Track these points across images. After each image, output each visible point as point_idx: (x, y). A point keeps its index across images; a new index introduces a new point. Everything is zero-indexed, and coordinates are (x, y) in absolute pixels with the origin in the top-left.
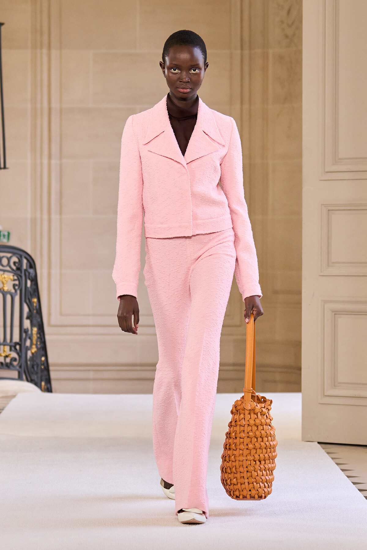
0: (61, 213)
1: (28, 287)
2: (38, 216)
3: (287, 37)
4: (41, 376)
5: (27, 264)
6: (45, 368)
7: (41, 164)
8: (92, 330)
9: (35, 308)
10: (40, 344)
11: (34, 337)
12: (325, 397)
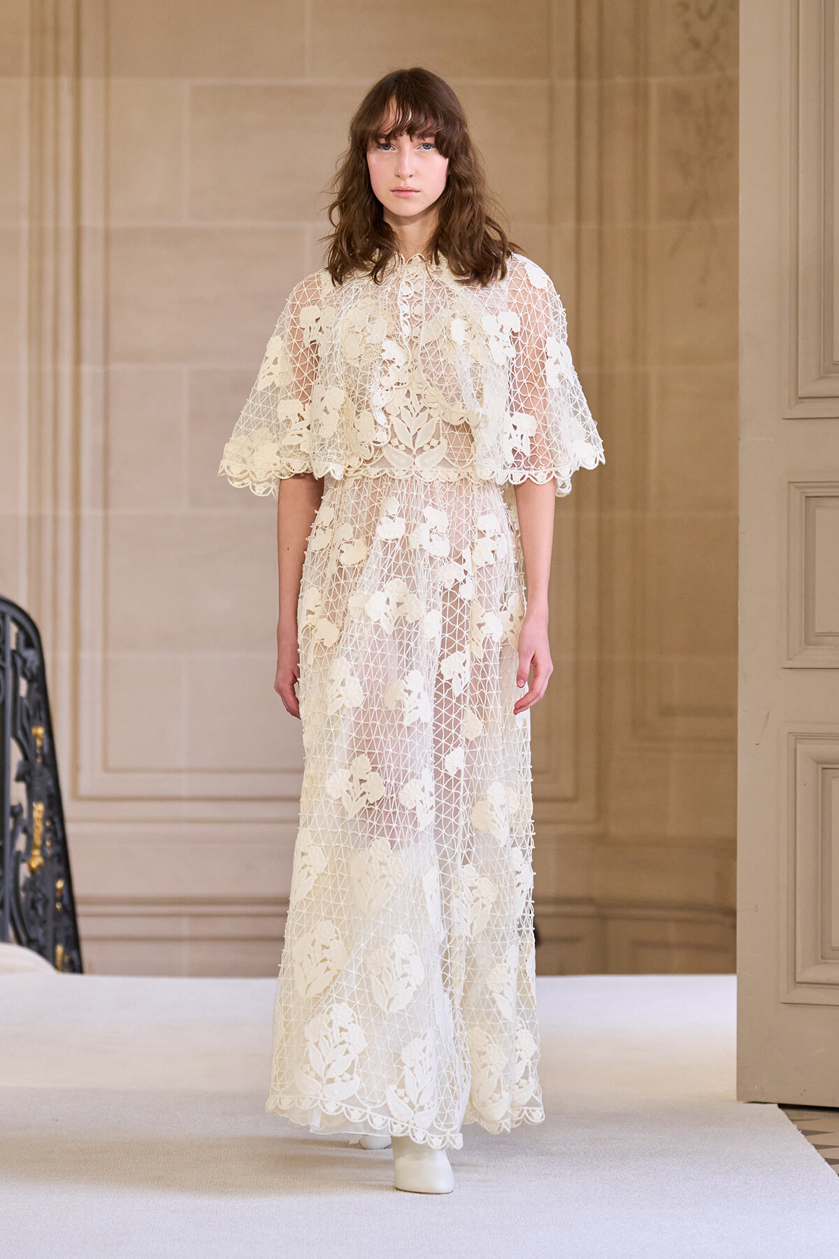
0: (106, 504)
1: (21, 698)
2: (48, 511)
3: (696, 44)
4: (55, 930)
5: (18, 638)
6: (64, 907)
7: (56, 374)
8: (186, 809)
9: (38, 751)
10: (52, 846)
11: (38, 827)
12: (798, 985)
